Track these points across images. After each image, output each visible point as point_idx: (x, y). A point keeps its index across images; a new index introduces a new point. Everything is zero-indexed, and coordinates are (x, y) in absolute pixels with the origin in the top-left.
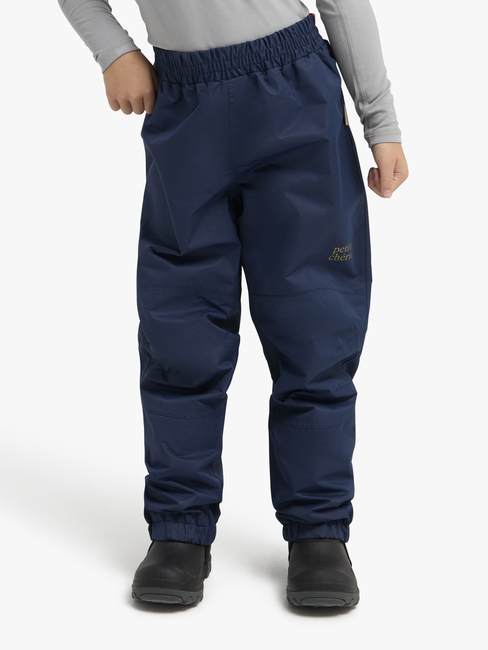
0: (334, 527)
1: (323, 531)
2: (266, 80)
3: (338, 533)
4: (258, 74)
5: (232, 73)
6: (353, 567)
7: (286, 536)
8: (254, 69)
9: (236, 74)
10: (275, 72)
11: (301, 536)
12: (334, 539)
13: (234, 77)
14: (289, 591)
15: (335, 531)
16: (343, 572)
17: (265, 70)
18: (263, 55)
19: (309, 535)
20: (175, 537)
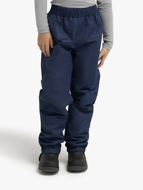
0: (81, 148)
1: (78, 149)
2: (89, 19)
3: (82, 150)
4: (87, 17)
5: (80, 16)
6: (86, 159)
7: (68, 151)
8: (86, 16)
9: (81, 16)
10: (91, 17)
11: (72, 151)
12: (81, 151)
13: (81, 17)
14: (68, 166)
15: (81, 149)
16: (83, 160)
17: (89, 16)
18: (89, 12)
19: (74, 150)
20: (52, 153)
